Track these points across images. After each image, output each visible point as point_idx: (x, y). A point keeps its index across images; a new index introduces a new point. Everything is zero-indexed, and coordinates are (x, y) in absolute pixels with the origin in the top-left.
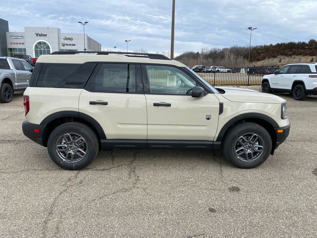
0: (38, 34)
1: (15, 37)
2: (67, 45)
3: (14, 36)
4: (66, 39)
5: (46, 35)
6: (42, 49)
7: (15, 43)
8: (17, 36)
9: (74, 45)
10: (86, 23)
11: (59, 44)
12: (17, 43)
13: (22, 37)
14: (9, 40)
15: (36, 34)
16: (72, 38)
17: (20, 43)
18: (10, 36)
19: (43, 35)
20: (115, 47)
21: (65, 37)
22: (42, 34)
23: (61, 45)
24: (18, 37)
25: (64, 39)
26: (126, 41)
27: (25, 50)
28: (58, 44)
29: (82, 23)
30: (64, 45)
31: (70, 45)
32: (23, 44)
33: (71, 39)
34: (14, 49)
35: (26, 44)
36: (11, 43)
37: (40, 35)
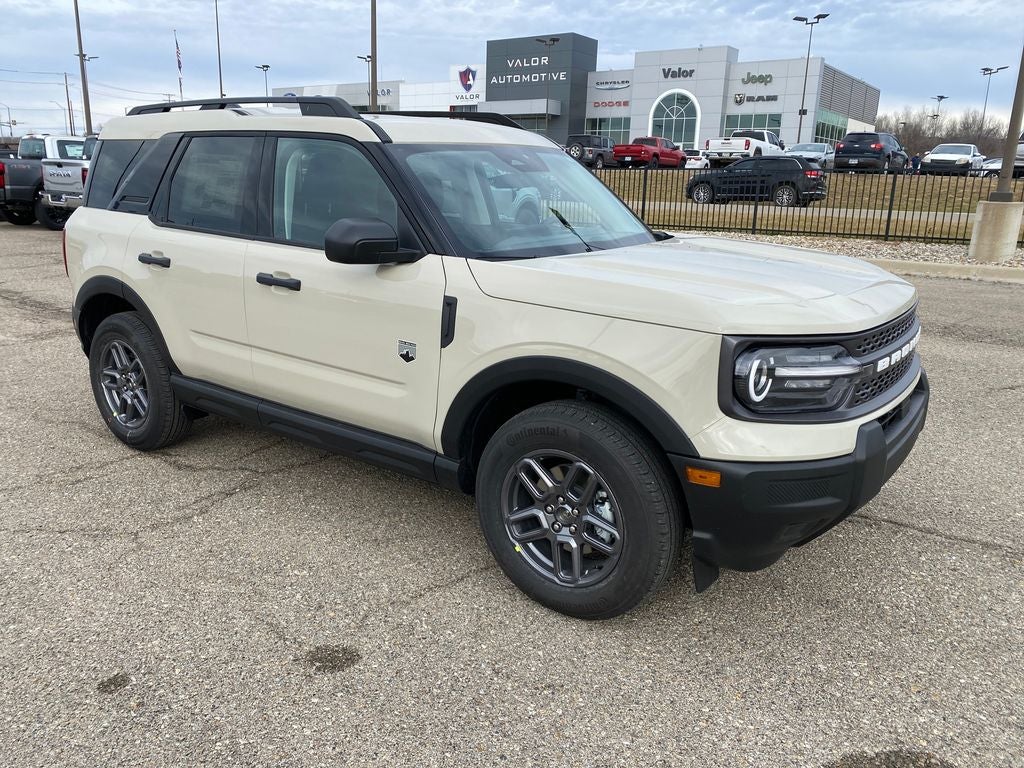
0: (669, 70)
1: (607, 86)
2: (750, 99)
3: (607, 83)
4: (751, 80)
5: (692, 71)
6: (674, 118)
7: (605, 104)
8: (615, 83)
9: (773, 98)
10: (819, 17)
11: (725, 97)
12: (611, 104)
13: (626, 85)
14: (593, 95)
15: (664, 70)
16: (770, 76)
17: (619, 104)
18: (597, 84)
19: (684, 71)
20: (942, 97)
21: (749, 74)
22: (680, 69)
23: (731, 101)
24: (616, 86)
25: (743, 80)
26: (986, 70)
27: (628, 120)
28: (722, 98)
29: (806, 19)
30: (739, 102)
31: (760, 98)
32: (626, 104)
33: (764, 80)
34: (602, 120)
35: (633, 104)
36: (597, 105)
37: (674, 75)
